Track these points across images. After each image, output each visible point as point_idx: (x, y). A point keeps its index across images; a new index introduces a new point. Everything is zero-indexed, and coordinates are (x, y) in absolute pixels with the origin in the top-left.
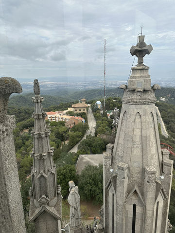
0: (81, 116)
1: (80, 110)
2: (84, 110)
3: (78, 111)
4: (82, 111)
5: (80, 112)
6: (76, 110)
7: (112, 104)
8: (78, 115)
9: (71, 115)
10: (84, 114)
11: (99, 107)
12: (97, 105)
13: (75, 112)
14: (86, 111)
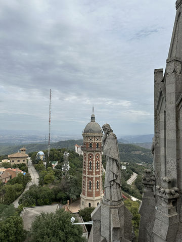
0: (20, 168)
1: (19, 161)
2: (24, 161)
3: (16, 162)
4: (21, 162)
5: (19, 163)
6: (13, 161)
7: (56, 154)
8: (15, 167)
9: (5, 168)
10: (24, 165)
11: (42, 158)
12: (39, 155)
13: (12, 164)
14: (25, 162)
